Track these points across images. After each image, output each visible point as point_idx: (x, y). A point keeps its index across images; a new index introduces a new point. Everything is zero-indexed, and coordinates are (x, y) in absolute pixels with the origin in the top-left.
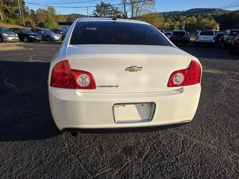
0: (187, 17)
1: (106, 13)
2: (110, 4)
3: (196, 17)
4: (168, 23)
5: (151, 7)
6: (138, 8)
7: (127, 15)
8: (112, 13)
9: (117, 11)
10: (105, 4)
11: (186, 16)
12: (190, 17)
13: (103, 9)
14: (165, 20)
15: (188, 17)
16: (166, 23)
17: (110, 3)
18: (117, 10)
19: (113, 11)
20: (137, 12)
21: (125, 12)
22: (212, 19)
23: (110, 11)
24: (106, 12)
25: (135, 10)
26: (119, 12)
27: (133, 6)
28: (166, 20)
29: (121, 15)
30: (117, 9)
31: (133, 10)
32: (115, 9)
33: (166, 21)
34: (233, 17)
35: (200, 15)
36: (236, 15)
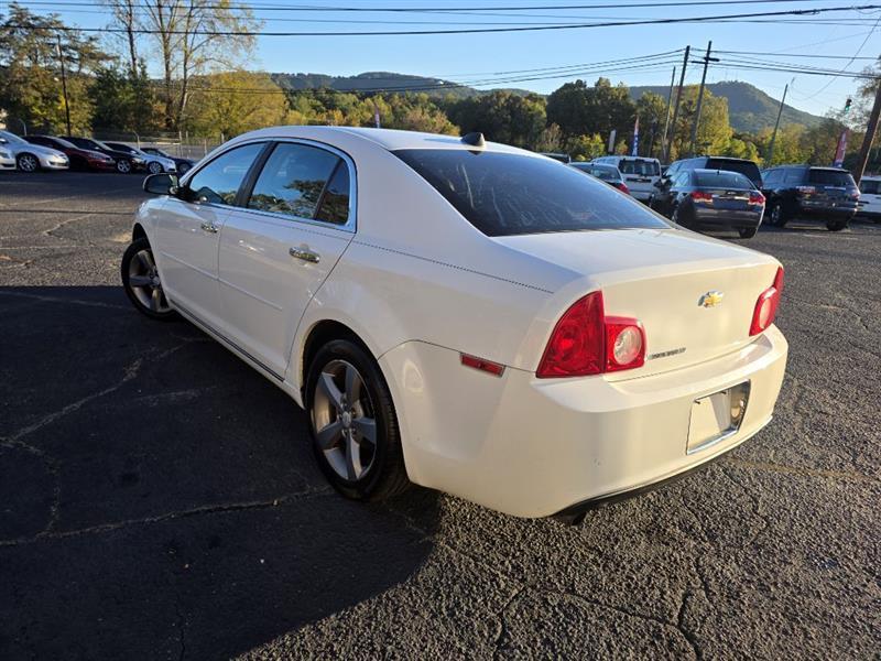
0: (359, 99)
1: (43, 53)
2: (58, 19)
3: (386, 100)
4: (302, 112)
5: (242, 51)
6: (189, 50)
7: (147, 71)
8: (69, 59)
9: (93, 51)
10: (35, 19)
11: (355, 96)
12: (369, 100)
13: (26, 37)
14: (288, 103)
15: (362, 98)
16: (293, 112)
17: (57, 15)
18: (93, 48)
19: (76, 49)
20: (185, 64)
21: (134, 59)
22: (439, 114)
23: (63, 48)
24: (42, 49)
25: (178, 56)
26: (106, 57)
27: (166, 42)
28: (291, 104)
29: (120, 71)
30: (94, 43)
31: (167, 56)
32: (83, 40)
33: (293, 107)
34: (492, 110)
35: (396, 97)
36: (497, 104)
